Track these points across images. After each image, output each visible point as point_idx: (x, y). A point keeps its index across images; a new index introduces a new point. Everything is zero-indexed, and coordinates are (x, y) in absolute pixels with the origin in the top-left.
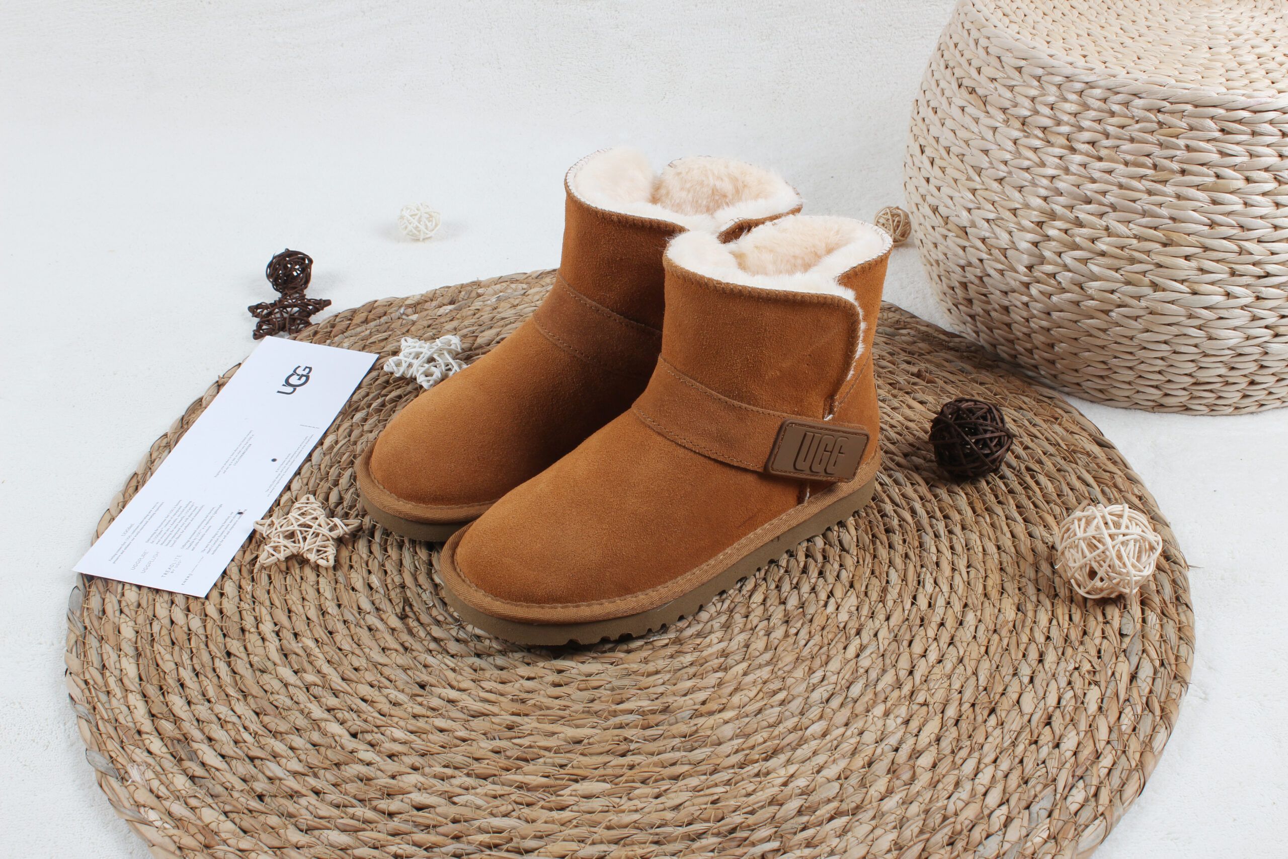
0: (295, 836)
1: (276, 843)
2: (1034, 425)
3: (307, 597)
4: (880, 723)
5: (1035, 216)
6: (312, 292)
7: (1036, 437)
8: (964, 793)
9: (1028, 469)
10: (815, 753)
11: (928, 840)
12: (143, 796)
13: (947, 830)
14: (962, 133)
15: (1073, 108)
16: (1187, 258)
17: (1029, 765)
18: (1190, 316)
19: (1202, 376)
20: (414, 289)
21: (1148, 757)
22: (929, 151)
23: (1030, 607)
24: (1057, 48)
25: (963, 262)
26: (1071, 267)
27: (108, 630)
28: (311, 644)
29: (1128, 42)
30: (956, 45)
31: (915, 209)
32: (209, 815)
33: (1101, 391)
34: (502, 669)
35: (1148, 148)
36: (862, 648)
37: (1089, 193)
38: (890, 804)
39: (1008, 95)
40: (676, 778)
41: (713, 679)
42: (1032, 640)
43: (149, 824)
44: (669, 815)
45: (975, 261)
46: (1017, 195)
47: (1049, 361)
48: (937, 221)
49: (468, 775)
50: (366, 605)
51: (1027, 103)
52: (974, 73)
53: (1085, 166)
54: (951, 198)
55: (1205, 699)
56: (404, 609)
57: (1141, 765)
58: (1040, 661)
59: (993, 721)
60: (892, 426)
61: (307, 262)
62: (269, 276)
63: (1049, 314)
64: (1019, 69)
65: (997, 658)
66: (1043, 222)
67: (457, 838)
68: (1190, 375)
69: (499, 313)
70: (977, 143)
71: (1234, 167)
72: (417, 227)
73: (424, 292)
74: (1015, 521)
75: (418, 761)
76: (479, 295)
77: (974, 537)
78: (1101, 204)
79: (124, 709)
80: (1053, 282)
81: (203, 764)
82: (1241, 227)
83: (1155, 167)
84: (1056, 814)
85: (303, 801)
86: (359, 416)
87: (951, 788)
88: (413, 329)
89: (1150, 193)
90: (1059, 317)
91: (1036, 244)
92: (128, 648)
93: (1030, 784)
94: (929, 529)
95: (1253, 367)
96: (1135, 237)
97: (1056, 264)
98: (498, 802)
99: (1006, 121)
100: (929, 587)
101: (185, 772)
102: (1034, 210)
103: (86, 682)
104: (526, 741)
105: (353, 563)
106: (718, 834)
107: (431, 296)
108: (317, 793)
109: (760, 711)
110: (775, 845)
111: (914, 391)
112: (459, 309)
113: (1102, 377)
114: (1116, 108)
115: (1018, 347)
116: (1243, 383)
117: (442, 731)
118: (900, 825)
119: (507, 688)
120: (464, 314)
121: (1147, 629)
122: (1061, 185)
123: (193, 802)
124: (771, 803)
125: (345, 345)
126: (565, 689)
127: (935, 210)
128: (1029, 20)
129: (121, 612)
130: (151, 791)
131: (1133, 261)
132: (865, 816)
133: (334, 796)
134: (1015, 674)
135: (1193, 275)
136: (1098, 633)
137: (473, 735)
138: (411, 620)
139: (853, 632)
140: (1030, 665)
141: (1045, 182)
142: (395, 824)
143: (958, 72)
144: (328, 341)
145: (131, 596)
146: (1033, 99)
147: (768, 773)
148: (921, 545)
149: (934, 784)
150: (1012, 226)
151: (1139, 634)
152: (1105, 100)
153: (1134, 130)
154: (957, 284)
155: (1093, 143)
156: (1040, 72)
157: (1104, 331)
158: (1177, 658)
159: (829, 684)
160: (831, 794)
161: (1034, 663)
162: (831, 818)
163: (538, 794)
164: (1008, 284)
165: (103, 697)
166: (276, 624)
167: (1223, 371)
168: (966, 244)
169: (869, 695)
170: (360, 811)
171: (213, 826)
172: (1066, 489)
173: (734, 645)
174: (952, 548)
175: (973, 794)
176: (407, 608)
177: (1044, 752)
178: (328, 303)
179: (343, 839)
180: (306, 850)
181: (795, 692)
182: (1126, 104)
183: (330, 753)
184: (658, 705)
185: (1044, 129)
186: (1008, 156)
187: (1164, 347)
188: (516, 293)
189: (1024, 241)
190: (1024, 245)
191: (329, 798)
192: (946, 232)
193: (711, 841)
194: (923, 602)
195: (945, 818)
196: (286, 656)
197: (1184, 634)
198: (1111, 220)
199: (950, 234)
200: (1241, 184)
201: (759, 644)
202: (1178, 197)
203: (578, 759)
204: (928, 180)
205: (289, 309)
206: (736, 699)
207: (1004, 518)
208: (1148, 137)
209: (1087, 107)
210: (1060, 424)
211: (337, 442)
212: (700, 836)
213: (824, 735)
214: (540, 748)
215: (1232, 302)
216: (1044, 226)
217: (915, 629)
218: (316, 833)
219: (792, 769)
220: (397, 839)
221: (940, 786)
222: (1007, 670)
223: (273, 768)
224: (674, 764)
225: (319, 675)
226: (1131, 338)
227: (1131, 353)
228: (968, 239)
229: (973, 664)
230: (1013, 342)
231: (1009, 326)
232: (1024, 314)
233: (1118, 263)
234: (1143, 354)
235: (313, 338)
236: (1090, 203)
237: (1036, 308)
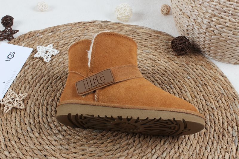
2: (206, 71)
3: (12, 127)
5: (209, 15)
6: (13, 28)
7: (207, 74)
9: (205, 84)
20: (41, 27)
23: (208, 128)
25: (187, 25)
26: (218, 29)
28: (13, 143)
31: (174, 8)
33: (221, 59)
34: (67, 150)
36: (165, 141)
37: (225, 10)
41: (126, 152)
42: (210, 138)
45: (191, 25)
46: (205, 8)
47: (209, 51)
48: (181, 13)
50: (29, 130)
54: (186, 8)
56: (40, 131)
60: (169, 71)
61: (12, 19)
62: (2, 23)
63: (210, 40)
65: (201, 144)
66: (212, 17)
69: (65, 35)
72: (42, 8)
73: (44, 29)
76: (59, 30)
78: (228, 13)
80: (213, 32)
86: (27, 67)
88: (41, 40)
90: (213, 41)
91: (209, 23)
96: (237, 22)
97: (214, 28)
102: (209, 13)
105: (26, 116)
107: (46, 30)
111: (175, 60)
112: (54, 34)
113: (222, 56)
115: (200, 47)
120: (55, 36)
122: (217, 7)
125: (23, 45)
127: (181, 10)
131: (236, 29)
136: (227, 136)
138: (42, 134)
140: (210, 147)
141: (213, 6)
144: (18, 44)
150: (203, 17)
151: (237, 136)
154: (185, 29)
157: (225, 45)
159: (157, 153)
161: (211, 146)
164: (200, 32)
166: (4, 136)
168: (189, 20)
172: (215, 91)
176: (41, 130)
178: (18, 31)
188: (69, 29)
189: (206, 21)
190: (205, 22)
192: (183, 16)
196: (7, 147)
198: (231, 18)
199: (185, 17)
204: (179, 2)
205: (7, 32)
207: (200, 100)
210: (212, 70)
211: (21, 76)
216: (212, 18)
222: (204, 148)
225: (16, 154)
226: (232, 48)
227: (231, 51)
228: (190, 19)
229: (195, 146)
230: (199, 45)
231: (199, 41)
232: (204, 39)
233: (231, 29)
234: (234, 51)
235: (14, 43)
236: (225, 12)
237: (207, 38)
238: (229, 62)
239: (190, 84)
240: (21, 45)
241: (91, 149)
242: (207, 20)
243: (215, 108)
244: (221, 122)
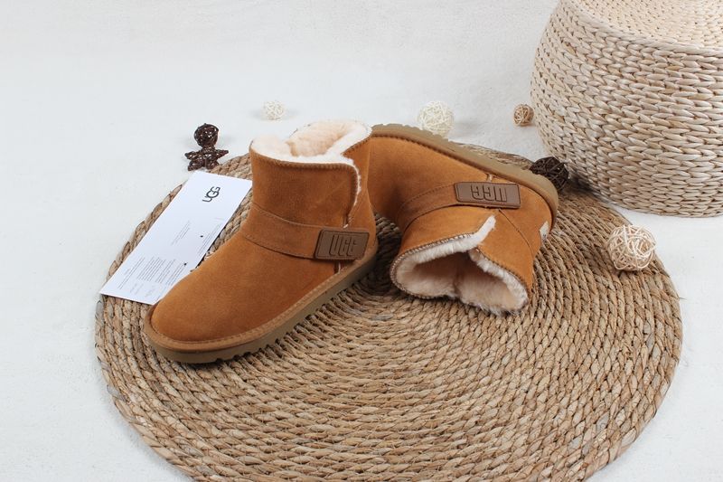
0: (215, 432)
1: (206, 435)
2: (599, 222)
4: (518, 378)
5: (601, 111)
6: (218, 146)
7: (600, 229)
8: (562, 416)
9: (595, 246)
10: (484, 393)
11: (543, 440)
12: (137, 410)
13: (553, 435)
14: (563, 67)
15: (623, 54)
16: (681, 134)
17: (596, 401)
18: (682, 165)
19: (687, 196)
21: (658, 397)
22: (544, 76)
23: (596, 318)
24: (615, 22)
25: (561, 135)
26: (619, 138)
27: (117, 324)
29: (652, 19)
30: (560, 20)
31: (536, 106)
32: (171, 420)
33: (633, 203)
34: (321, 347)
35: (662, 76)
36: (509, 338)
37: (630, 100)
38: (524, 420)
39: (588, 47)
40: (412, 405)
41: (431, 353)
42: (597, 336)
43: (141, 424)
44: (409, 424)
45: (568, 134)
46: (591, 100)
47: (606, 188)
48: (549, 113)
49: (304, 402)
51: (598, 51)
52: (570, 35)
53: (628, 85)
54: (556, 101)
55: (687, 366)
57: (654, 402)
58: (602, 347)
59: (577, 378)
61: (215, 130)
62: (195, 138)
63: (607, 163)
64: (594, 34)
65: (579, 344)
66: (605, 114)
67: (299, 434)
68: (681, 196)
70: (571, 72)
71: (707, 87)
72: (273, 112)
74: (588, 273)
75: (278, 395)
77: (567, 281)
78: (636, 105)
79: (126, 365)
80: (609, 146)
81: (168, 394)
82: (711, 118)
83: (666, 86)
84: (610, 427)
85: (220, 414)
87: (555, 413)
89: (662, 100)
90: (613, 165)
91: (601, 126)
92: (126, 333)
93: (597, 410)
94: (543, 276)
95: (714, 192)
96: (654, 123)
97: (613, 137)
98: (320, 416)
99: (587, 61)
100: (544, 308)
101: (158, 398)
102: (601, 108)
103: (106, 351)
104: (334, 385)
106: (434, 435)
108: (227, 410)
109: (456, 371)
110: (464, 441)
113: (633, 196)
114: (645, 55)
115: (590, 180)
116: (709, 200)
117: (290, 379)
118: (529, 432)
119: (323, 357)
121: (658, 330)
122: (615, 95)
123: (163, 414)
124: (462, 419)
125: (236, 175)
126: (353, 358)
127: (547, 107)
128: (600, 7)
129: (123, 314)
130: (141, 407)
131: (652, 136)
132: (511, 427)
133: (235, 412)
134: (588, 354)
135: (684, 143)
136: (632, 333)
137: (307, 382)
139: (504, 330)
140: (596, 349)
141: (607, 93)
142: (267, 427)
143: (561, 34)
144: (227, 173)
145: (128, 306)
146: (601, 50)
147: (460, 403)
148: (539, 285)
149: (546, 411)
150: (588, 116)
151: (653, 333)
152: (640, 51)
153: (655, 66)
154: (558, 146)
155: (633, 73)
156: (605, 35)
157: (636, 172)
158: (673, 346)
159: (491, 357)
160: (493, 414)
161: (599, 348)
162: (493, 428)
163: (341, 412)
164: (586, 147)
165: (115, 359)
167: (698, 194)
168: (564, 125)
169: (512, 363)
170: (249, 420)
171: (173, 426)
173: (442, 336)
174: (555, 287)
175: (567, 416)
177: (604, 394)
178: (227, 152)
179: (241, 434)
180: (221, 439)
181: (474, 361)
182: (651, 53)
183: (233, 390)
184: (402, 367)
185: (607, 65)
186: (587, 79)
187: (668, 181)
189: (595, 124)
190: (594, 126)
191: (233, 413)
192: (553, 119)
193: (431, 438)
194: (540, 315)
195: (552, 428)
197: (677, 333)
198: (641, 114)
199: (555, 120)
200: (711, 96)
201: (455, 336)
202: (678, 102)
203: (361, 394)
204: (544, 91)
205: (206, 155)
206: (443, 364)
207: (582, 271)
208: (663, 70)
209: (631, 54)
212: (425, 435)
213: (489, 384)
214: (341, 388)
215: (704, 158)
216: (606, 117)
217: (536, 329)
218: (227, 430)
219: (473, 401)
220: (268, 435)
221: (550, 411)
222: (584, 351)
223: (203, 397)
224: (410, 398)
226: (650, 176)
227: (650, 184)
228: (565, 123)
229: (567, 347)
230: (587, 177)
231: (585, 168)
232: (594, 162)
233: (644, 137)
234: (655, 185)
235: (220, 171)
236: (630, 105)
237: (600, 159)
238: (648, 210)
239: (565, 246)
240: (233, 176)
241: (365, 347)
242: (598, 122)
243: (612, 286)
244: (622, 309)
